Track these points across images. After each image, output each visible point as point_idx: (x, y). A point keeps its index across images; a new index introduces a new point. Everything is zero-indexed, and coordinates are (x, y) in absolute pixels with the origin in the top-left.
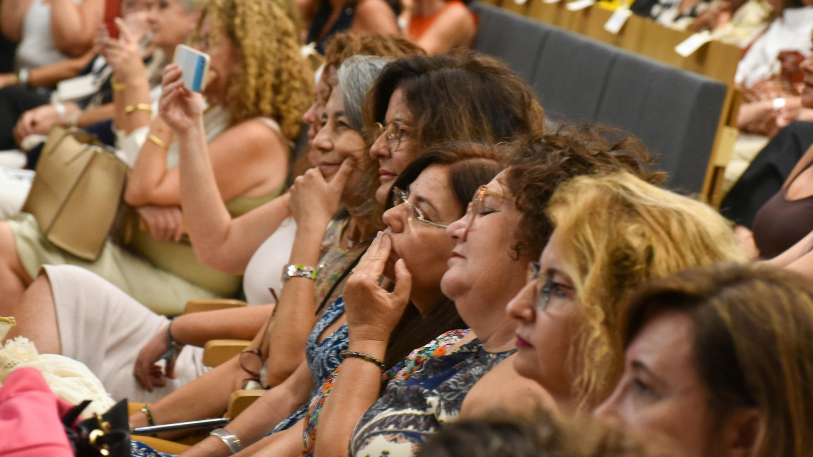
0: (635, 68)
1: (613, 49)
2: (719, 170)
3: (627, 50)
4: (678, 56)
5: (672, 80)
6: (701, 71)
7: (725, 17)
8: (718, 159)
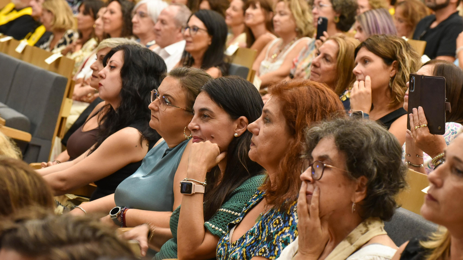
0: (27, 70)
1: (19, 61)
2: (63, 119)
3: (25, 62)
4: (46, 64)
5: (43, 75)
6: (56, 72)
7: (79, 47)
8: (63, 113)
